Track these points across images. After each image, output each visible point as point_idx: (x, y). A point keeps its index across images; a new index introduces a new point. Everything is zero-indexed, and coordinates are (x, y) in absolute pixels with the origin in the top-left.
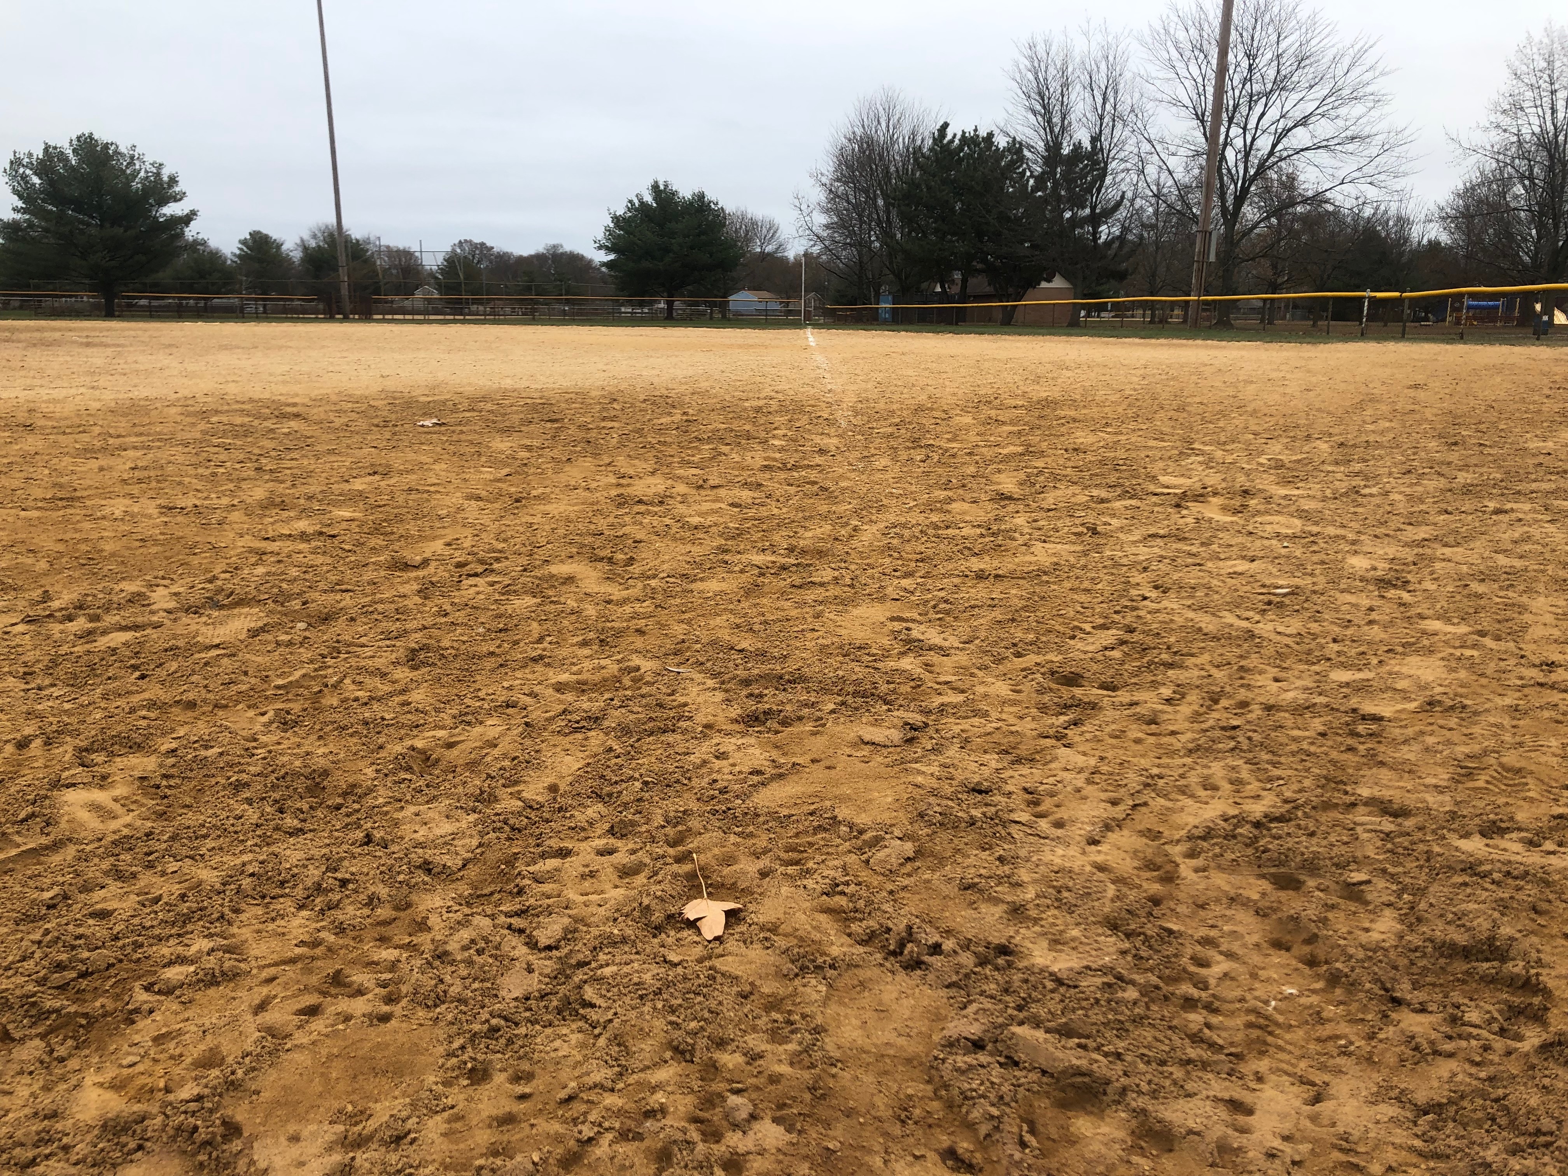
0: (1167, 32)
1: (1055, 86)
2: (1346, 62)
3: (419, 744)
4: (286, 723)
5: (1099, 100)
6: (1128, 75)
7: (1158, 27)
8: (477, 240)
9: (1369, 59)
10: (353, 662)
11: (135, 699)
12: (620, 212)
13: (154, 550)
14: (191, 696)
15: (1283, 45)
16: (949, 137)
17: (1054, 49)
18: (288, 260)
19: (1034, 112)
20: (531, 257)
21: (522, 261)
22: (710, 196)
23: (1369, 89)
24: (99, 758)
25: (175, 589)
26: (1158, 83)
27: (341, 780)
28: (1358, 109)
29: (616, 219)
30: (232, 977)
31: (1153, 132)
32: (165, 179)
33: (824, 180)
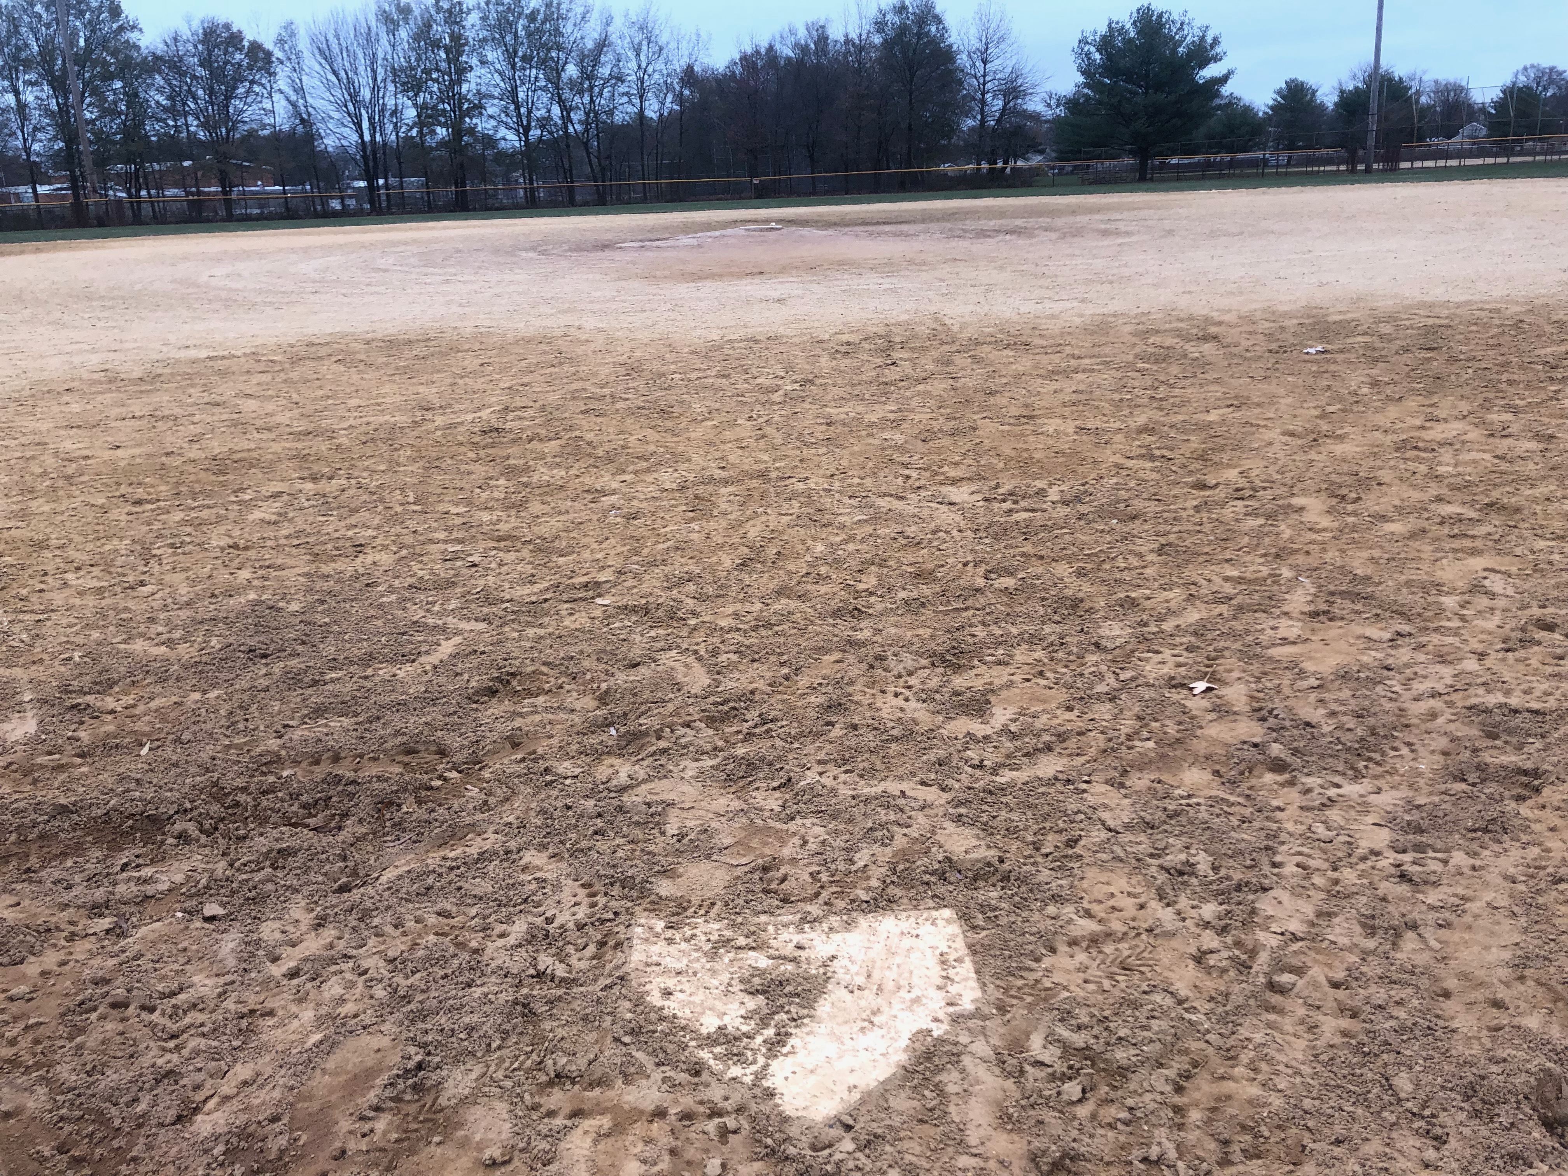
3: (1133, 595)
4: (1081, 573)
10: (1130, 547)
11: (1017, 550)
13: (1061, 460)
14: (1043, 553)
18: (1322, 107)
24: (994, 576)
25: (1063, 488)
27: (1087, 605)
30: (1007, 664)
32: (1209, 41)
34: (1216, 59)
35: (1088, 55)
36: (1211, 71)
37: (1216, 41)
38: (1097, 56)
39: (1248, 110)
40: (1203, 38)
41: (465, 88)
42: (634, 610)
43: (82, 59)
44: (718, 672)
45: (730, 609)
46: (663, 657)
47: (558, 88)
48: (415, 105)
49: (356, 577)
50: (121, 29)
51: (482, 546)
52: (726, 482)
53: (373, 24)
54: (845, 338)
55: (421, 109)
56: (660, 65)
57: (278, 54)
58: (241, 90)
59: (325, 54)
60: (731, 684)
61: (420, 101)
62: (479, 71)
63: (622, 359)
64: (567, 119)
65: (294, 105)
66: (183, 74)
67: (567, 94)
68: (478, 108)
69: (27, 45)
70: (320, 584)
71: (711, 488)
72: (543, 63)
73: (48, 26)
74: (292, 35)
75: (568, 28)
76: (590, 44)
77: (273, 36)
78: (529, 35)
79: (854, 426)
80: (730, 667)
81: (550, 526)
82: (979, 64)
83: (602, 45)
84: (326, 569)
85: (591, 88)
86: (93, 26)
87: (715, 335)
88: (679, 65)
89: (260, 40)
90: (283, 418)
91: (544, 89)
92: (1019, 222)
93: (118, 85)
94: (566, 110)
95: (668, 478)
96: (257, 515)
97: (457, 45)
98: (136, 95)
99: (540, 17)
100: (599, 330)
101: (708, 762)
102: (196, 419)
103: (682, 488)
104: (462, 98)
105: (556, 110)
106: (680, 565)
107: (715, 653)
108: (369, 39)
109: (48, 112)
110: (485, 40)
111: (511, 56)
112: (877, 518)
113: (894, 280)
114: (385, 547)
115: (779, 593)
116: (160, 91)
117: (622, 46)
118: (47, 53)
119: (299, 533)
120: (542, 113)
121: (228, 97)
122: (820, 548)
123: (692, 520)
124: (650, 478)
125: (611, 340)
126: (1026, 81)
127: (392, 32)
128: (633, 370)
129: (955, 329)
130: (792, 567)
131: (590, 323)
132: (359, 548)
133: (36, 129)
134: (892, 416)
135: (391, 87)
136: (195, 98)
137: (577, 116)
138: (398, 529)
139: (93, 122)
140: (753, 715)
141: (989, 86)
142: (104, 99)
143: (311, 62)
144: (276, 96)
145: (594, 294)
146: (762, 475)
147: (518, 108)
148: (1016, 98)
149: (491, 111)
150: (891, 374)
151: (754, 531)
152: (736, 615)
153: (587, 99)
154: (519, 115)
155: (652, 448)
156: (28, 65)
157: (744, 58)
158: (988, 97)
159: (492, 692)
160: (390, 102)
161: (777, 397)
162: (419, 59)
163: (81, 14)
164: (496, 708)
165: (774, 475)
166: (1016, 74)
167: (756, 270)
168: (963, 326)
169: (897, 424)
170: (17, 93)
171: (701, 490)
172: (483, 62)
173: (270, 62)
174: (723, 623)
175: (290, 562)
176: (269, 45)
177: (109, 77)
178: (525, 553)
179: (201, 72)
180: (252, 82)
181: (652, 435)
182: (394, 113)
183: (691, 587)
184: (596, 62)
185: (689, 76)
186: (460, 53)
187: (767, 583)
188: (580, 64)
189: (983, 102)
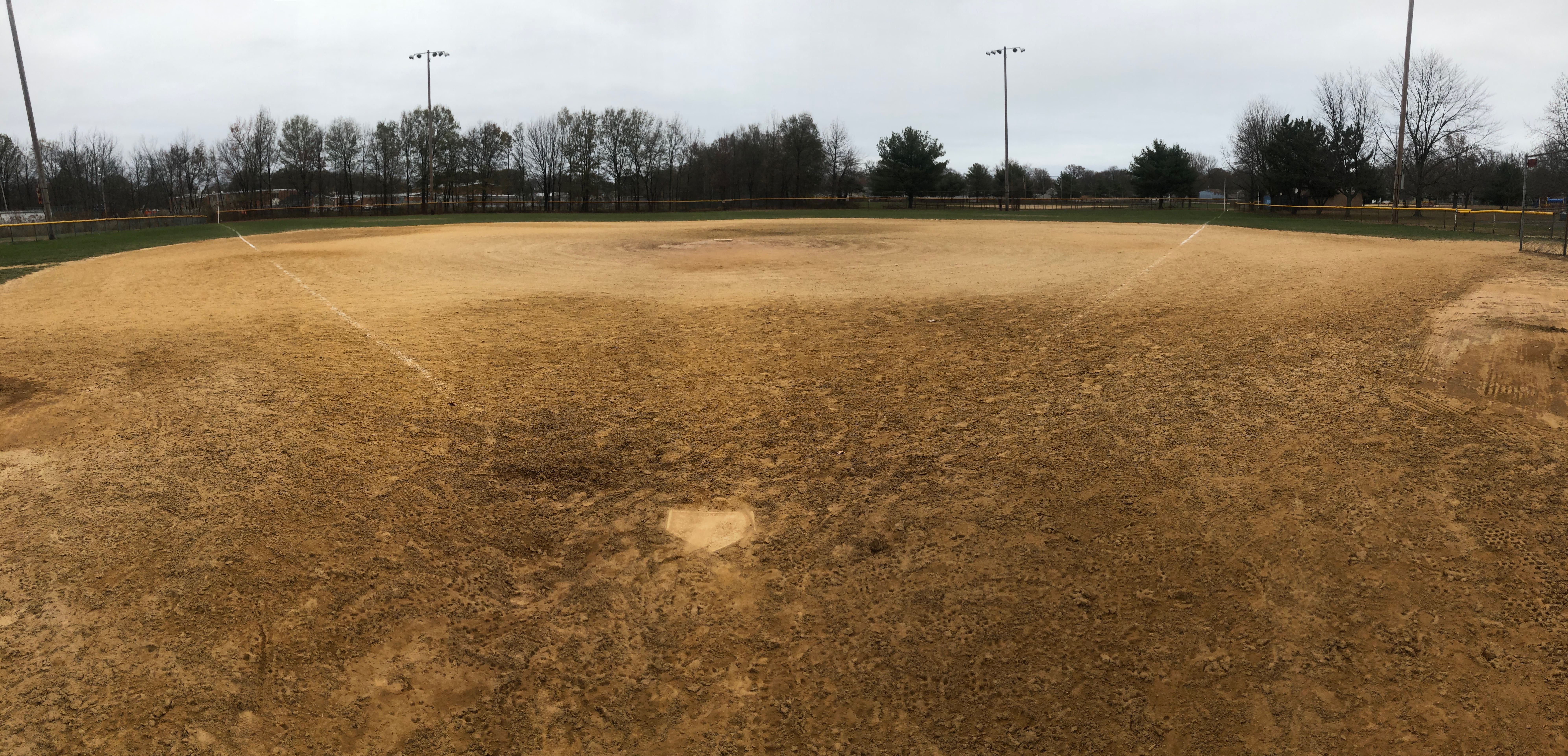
0: (1388, 73)
1: (1336, 99)
2: (1471, 91)
5: (1357, 106)
6: (1371, 94)
7: (1384, 71)
8: (1077, 165)
9: (1481, 89)
12: (1138, 155)
15: (1443, 82)
16: (1290, 122)
17: (1335, 81)
18: (990, 177)
19: (1327, 112)
20: (1103, 173)
21: (1098, 175)
22: (1182, 147)
23: (1481, 104)
26: (1385, 98)
28: (1478, 113)
29: (1136, 159)
31: (1383, 122)
32: (938, 146)
33: (1234, 140)
34: (942, 154)
35: (884, 148)
36: (939, 160)
37: (941, 146)
38: (888, 149)
39: (958, 176)
40: (935, 144)
41: (592, 154)
42: (667, 423)
43: (435, 141)
44: (694, 446)
45: (699, 426)
46: (677, 440)
47: (635, 156)
48: (570, 162)
49: (574, 404)
50: (453, 127)
51: (614, 395)
52: (700, 376)
53: (556, 124)
54: (752, 307)
55: (572, 164)
56: (681, 145)
57: (514, 138)
58: (496, 154)
59: (534, 137)
60: (697, 451)
61: (572, 160)
62: (599, 147)
63: (662, 315)
64: (638, 170)
65: (518, 161)
66: (475, 147)
67: (639, 159)
68: (597, 164)
69: (414, 135)
70: (562, 405)
71: (694, 378)
72: (629, 144)
73: (423, 126)
74: (521, 129)
75: (642, 128)
76: (651, 135)
77: (513, 129)
78: (624, 130)
79: (750, 353)
80: (698, 445)
81: (637, 389)
82: (833, 149)
83: (657, 135)
84: (564, 399)
85: (650, 156)
86: (441, 126)
87: (699, 305)
88: (690, 143)
89: (507, 131)
90: (536, 334)
91: (629, 156)
92: (843, 237)
93: (447, 152)
94: (638, 165)
95: (679, 373)
96: (536, 376)
97: (591, 134)
98: (454, 156)
99: (630, 122)
100: (653, 298)
101: (690, 473)
102: (506, 331)
103: (684, 378)
104: (590, 159)
105: (634, 166)
106: (683, 408)
107: (693, 440)
108: (553, 130)
109: (418, 164)
110: (603, 132)
111: (615, 140)
112: (754, 392)
113: (777, 274)
114: (581, 393)
115: (716, 420)
116: (464, 154)
117: (665, 135)
118: (422, 138)
119: (552, 385)
120: (627, 167)
121: (491, 157)
122: (731, 404)
123: (687, 391)
124: (672, 372)
125: (657, 304)
126: (856, 157)
127: (563, 128)
128: (666, 321)
129: (799, 304)
130: (721, 411)
131: (648, 293)
132: (573, 393)
133: (412, 171)
134: (764, 349)
135: (560, 154)
136: (478, 157)
137: (643, 169)
138: (584, 386)
139: (435, 168)
140: (703, 460)
141: (838, 159)
142: (441, 158)
143: (527, 141)
144: (511, 157)
145: (651, 277)
146: (714, 373)
147: (616, 164)
148: (851, 165)
149: (603, 165)
150: (768, 328)
151: (709, 397)
152: (701, 428)
153: (648, 161)
154: (616, 168)
155: (673, 360)
156: (413, 144)
157: (721, 140)
158: (837, 164)
159: (623, 447)
160: (559, 160)
161: (722, 339)
162: (573, 140)
163: (437, 121)
164: (624, 453)
165: (718, 374)
166: (850, 153)
167: (719, 265)
168: (803, 302)
169: (765, 353)
170: (407, 156)
171: (691, 379)
172: (602, 143)
173: (510, 141)
174: (696, 430)
175: (551, 395)
176: (511, 134)
177: (444, 149)
178: (629, 399)
179: (482, 146)
180: (501, 150)
181: (674, 354)
182: (560, 165)
183: (686, 417)
184: (654, 144)
185: (695, 148)
186: (592, 138)
187: (711, 416)
188: (646, 144)
189: (835, 167)
